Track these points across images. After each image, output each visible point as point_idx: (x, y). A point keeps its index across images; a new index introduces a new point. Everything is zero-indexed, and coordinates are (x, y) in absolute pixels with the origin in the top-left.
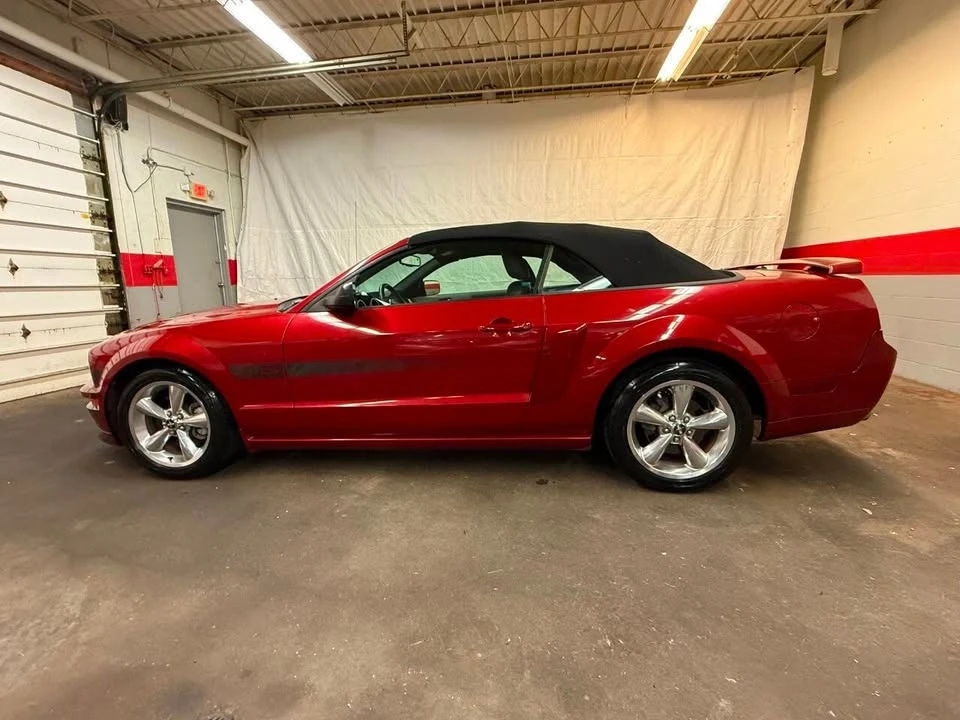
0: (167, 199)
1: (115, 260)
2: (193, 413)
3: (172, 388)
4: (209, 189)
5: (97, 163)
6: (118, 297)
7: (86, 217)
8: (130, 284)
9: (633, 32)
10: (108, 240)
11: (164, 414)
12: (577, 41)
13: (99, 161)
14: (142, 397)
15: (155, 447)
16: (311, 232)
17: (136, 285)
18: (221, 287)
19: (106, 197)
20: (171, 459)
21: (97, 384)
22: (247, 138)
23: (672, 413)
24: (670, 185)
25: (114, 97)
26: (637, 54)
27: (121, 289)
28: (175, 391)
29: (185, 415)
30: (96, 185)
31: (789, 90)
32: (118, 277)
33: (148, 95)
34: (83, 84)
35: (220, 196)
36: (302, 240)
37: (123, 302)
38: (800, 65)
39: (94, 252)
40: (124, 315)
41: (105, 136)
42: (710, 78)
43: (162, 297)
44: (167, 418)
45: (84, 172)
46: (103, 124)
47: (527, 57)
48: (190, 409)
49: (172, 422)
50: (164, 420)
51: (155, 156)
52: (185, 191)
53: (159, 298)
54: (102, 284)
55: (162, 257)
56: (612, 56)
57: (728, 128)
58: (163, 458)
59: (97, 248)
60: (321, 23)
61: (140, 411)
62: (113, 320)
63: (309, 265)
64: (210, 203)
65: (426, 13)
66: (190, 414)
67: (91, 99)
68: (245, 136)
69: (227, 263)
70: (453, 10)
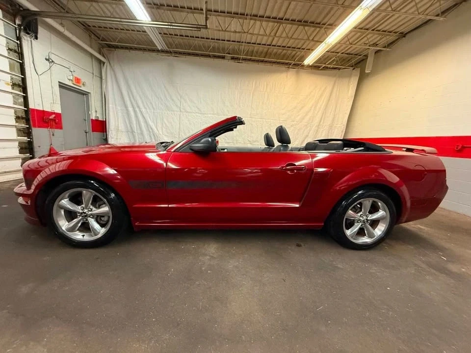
0: (59, 82)
1: (26, 112)
2: (99, 207)
3: (84, 192)
4: (83, 80)
5: (17, 54)
6: (28, 133)
7: (9, 85)
8: (35, 126)
9: (299, 39)
10: (22, 100)
11: (79, 209)
12: (274, 39)
13: (18, 53)
14: (62, 199)
15: (72, 229)
16: (137, 109)
17: (39, 127)
18: (86, 132)
19: (22, 75)
20: (83, 236)
21: (29, 188)
22: (105, 57)
23: (361, 213)
24: (302, 107)
25: (30, 19)
26: (295, 51)
27: (29, 129)
28: (87, 194)
29: (94, 209)
30: (16, 67)
31: (350, 76)
32: (27, 121)
33: (49, 21)
34: (9, 6)
35: (89, 85)
36: (132, 113)
37: (30, 136)
38: (355, 66)
39: (12, 105)
40: (30, 143)
41: (23, 40)
42: (322, 66)
43: (53, 135)
44: (81, 211)
45: (8, 58)
46: (22, 34)
47: (250, 43)
48: (97, 206)
49: (85, 213)
50: (79, 213)
51: (53, 57)
52: (69, 80)
53: (52, 136)
54: (17, 124)
55: (54, 113)
56: (285, 50)
57: (325, 88)
58: (79, 236)
59: (15, 103)
60: (157, 5)
61: (61, 207)
62: (24, 146)
63: (135, 126)
64: (83, 88)
65: (212, 11)
66: (96, 208)
67: (15, 17)
68: (103, 56)
69: (91, 120)
70: (225, 13)
